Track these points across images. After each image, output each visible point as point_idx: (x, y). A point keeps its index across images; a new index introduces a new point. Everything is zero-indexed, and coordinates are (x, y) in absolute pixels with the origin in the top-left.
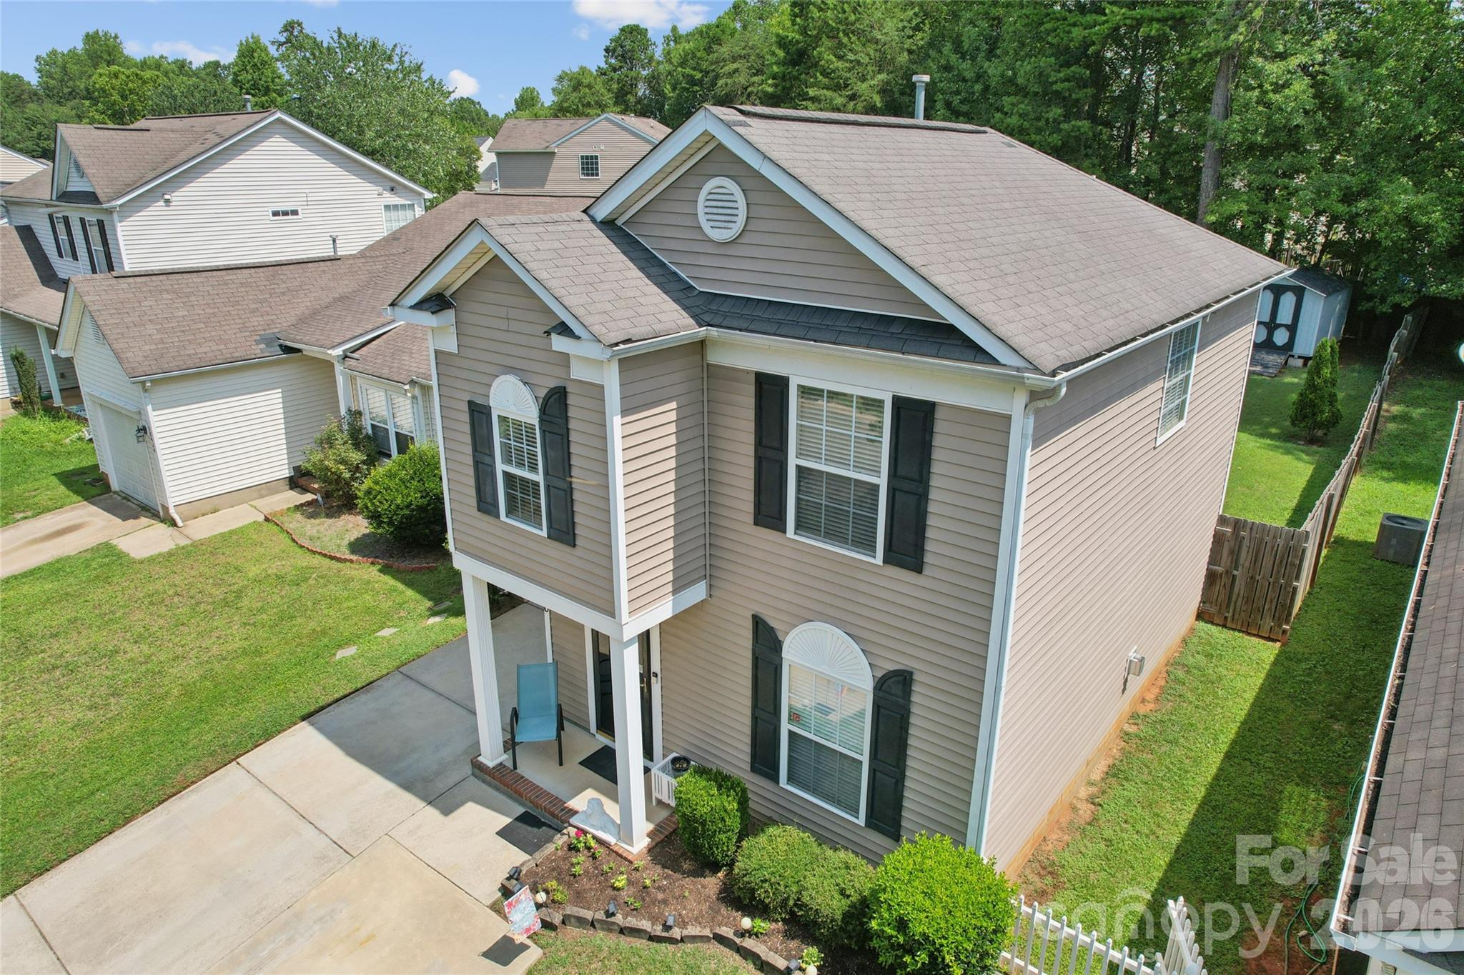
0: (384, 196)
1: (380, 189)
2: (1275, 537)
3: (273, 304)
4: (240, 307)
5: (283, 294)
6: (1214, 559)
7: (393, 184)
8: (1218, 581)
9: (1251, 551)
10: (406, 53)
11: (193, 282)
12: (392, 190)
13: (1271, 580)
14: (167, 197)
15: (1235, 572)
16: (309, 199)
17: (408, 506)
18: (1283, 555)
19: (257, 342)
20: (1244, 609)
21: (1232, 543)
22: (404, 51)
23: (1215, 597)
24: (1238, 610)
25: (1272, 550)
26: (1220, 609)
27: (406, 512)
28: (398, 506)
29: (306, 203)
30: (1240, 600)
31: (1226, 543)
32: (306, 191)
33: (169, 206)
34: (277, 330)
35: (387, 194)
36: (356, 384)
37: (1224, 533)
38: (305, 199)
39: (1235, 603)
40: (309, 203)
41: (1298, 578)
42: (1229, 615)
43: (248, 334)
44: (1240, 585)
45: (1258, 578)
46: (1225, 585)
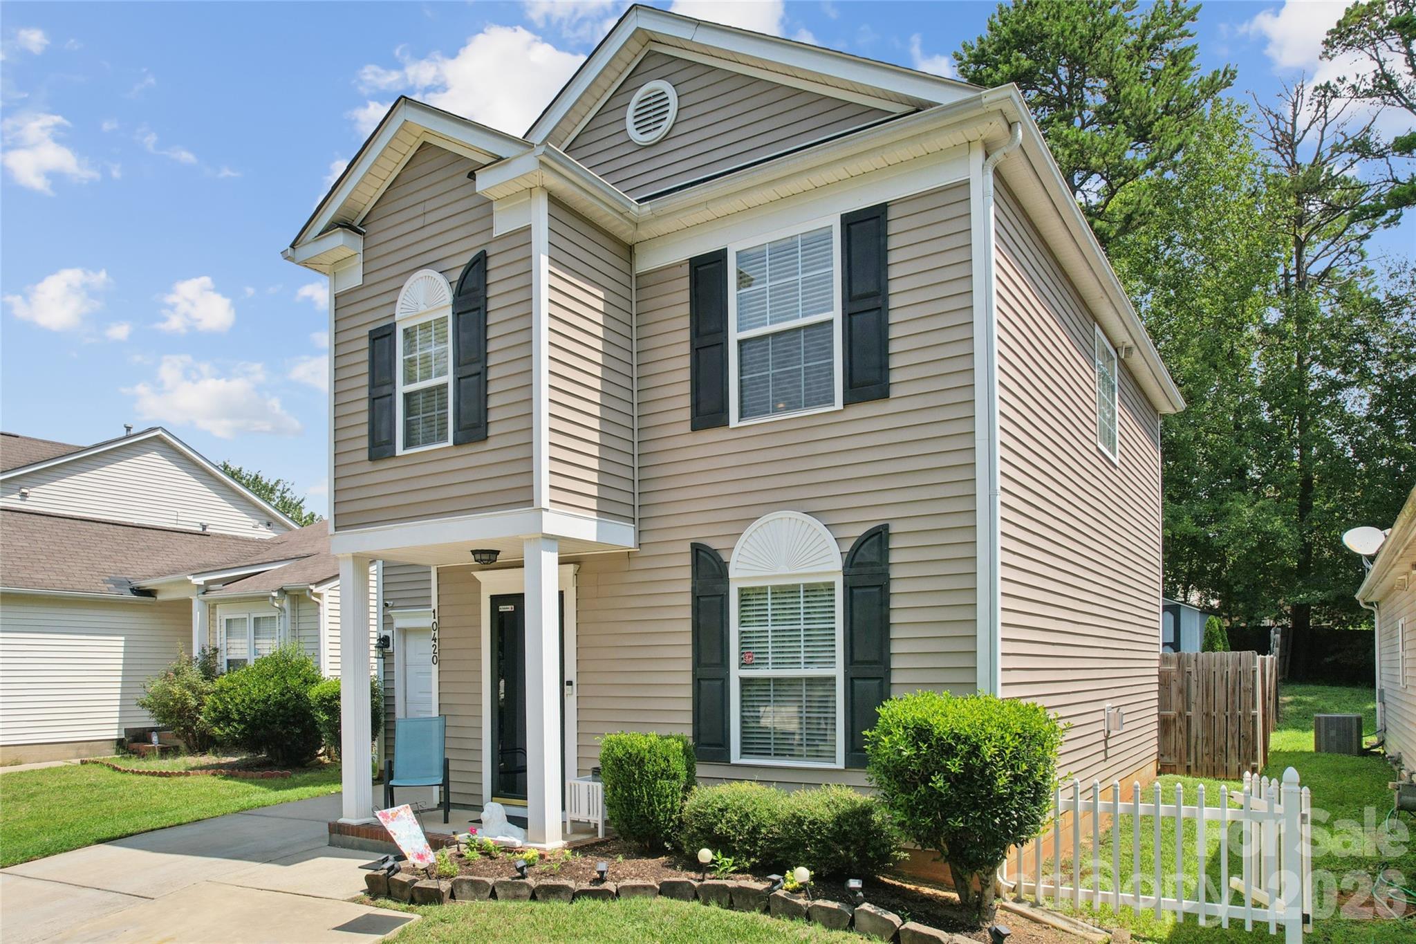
0: (259, 529)
1: (256, 522)
2: (1221, 664)
3: (130, 555)
4: (90, 551)
5: (142, 550)
6: (1164, 704)
7: (270, 520)
8: (1173, 727)
9: (1200, 685)
10: (288, 489)
11: (41, 523)
12: (269, 525)
13: (1228, 713)
14: (24, 491)
15: (1188, 713)
16: (179, 518)
17: (265, 702)
18: (1235, 682)
19: (104, 582)
20: (1206, 751)
21: (1179, 681)
22: (286, 488)
23: (1173, 747)
24: (1199, 755)
25: (1222, 680)
26: (1180, 758)
27: (261, 706)
28: (253, 701)
29: (175, 522)
30: (1200, 742)
31: (1173, 683)
32: (179, 510)
33: (25, 500)
34: (130, 576)
35: (262, 528)
36: (215, 614)
37: (1169, 672)
38: (175, 518)
39: (1195, 748)
40: (179, 522)
41: (1254, 706)
42: (1192, 763)
43: (96, 573)
44: (1197, 726)
45: (1213, 714)
46: (1180, 729)
